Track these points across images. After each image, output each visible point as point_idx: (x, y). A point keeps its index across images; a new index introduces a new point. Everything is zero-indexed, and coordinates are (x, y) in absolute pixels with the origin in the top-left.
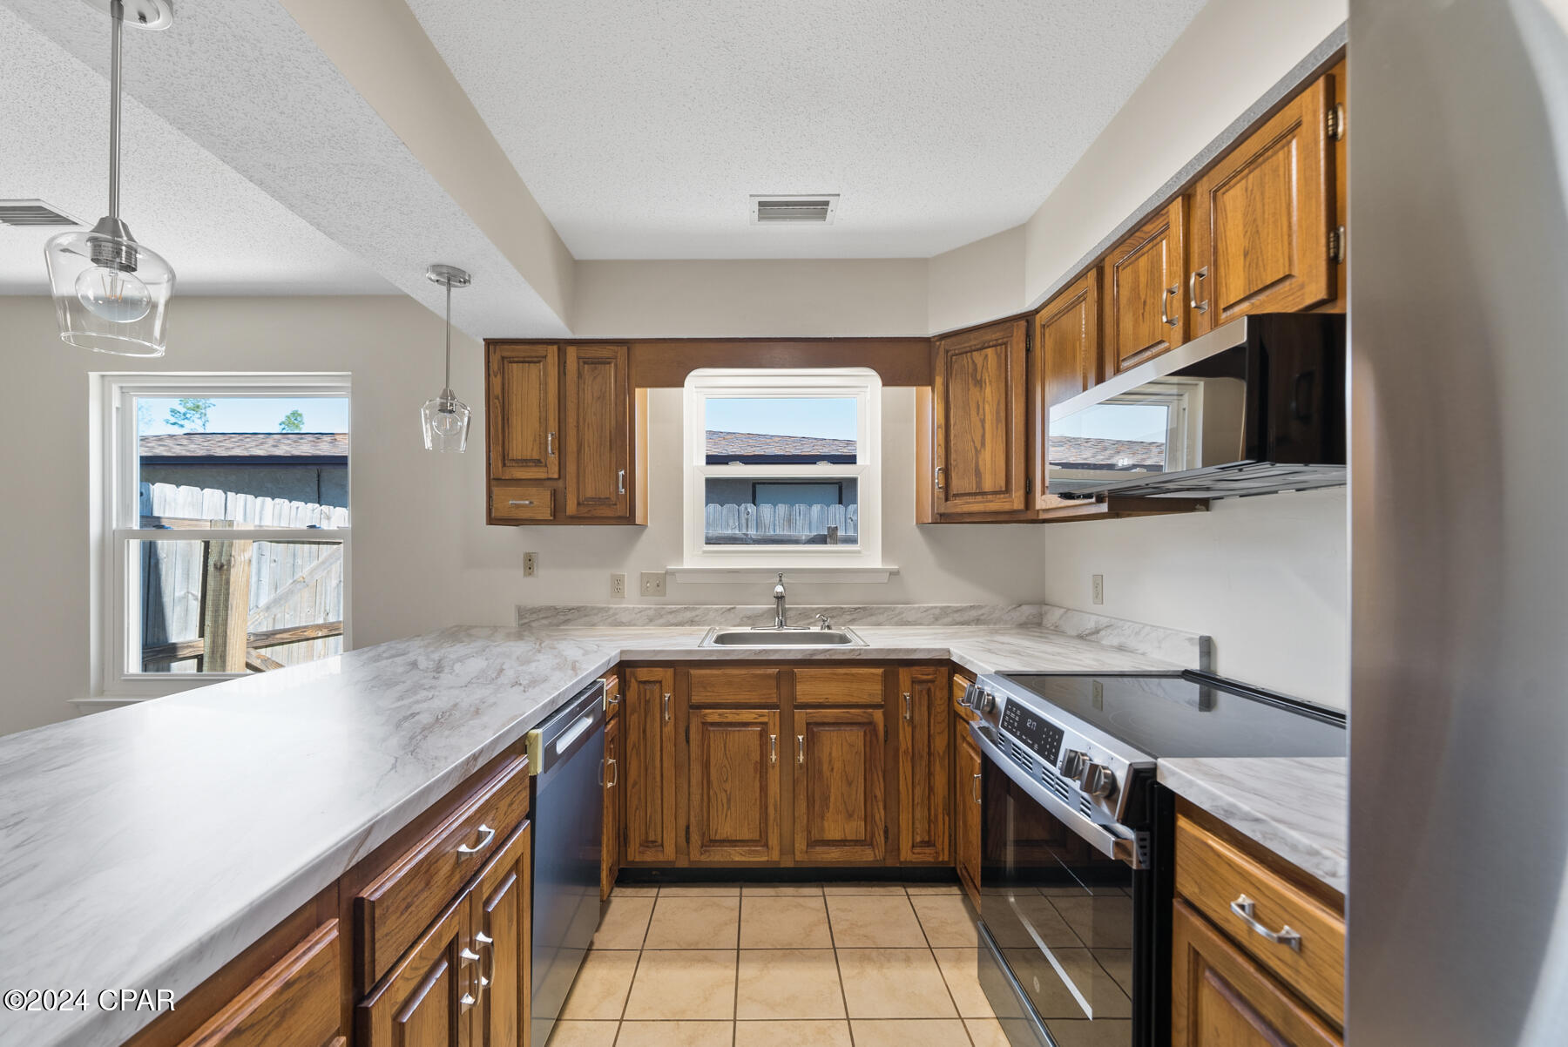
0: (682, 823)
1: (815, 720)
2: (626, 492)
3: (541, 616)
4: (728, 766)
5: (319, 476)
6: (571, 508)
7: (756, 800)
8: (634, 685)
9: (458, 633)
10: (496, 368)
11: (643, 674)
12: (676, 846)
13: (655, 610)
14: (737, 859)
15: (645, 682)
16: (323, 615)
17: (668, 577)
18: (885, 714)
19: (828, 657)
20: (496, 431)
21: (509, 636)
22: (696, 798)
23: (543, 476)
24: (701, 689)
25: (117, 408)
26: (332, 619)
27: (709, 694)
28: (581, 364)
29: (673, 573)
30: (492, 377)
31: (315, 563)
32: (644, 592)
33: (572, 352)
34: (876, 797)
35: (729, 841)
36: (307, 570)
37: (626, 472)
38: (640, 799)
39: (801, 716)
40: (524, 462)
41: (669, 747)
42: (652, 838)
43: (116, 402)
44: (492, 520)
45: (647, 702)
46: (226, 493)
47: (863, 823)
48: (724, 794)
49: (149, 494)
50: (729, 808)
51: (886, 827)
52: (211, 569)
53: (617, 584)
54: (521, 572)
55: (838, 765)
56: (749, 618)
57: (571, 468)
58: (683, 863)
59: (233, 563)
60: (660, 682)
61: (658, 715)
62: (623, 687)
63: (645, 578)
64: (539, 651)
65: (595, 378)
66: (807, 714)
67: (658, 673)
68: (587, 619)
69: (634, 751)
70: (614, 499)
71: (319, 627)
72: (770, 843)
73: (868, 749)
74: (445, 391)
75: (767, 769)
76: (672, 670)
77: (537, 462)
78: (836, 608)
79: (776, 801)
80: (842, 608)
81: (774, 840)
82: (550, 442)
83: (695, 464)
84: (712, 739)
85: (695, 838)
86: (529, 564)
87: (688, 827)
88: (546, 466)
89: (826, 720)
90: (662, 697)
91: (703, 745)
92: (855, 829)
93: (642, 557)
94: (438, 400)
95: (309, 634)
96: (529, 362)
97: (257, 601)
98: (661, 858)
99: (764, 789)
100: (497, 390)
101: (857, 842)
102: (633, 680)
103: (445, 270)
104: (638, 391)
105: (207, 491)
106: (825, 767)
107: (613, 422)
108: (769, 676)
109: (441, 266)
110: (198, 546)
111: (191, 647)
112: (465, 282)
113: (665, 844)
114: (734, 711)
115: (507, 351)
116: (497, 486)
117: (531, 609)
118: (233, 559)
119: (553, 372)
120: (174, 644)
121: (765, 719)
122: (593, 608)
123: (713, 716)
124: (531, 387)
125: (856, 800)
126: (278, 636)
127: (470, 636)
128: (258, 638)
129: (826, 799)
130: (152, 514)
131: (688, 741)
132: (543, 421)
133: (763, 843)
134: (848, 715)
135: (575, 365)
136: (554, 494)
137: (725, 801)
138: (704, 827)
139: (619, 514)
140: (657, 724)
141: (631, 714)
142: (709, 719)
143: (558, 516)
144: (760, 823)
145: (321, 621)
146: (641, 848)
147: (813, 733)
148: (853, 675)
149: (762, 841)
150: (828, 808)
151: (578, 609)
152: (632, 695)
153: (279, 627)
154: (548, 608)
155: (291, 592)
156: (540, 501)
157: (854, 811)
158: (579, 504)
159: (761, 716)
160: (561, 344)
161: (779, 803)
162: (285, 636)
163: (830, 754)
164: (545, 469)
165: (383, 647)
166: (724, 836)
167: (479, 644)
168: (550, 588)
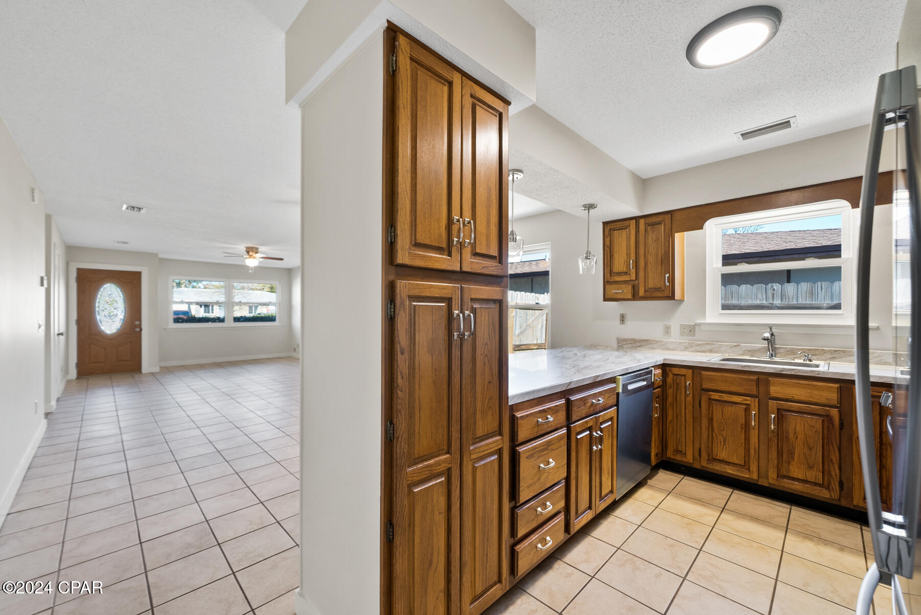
0: (697, 446)
1: (783, 407)
2: (669, 284)
3: (628, 343)
4: (724, 422)
5: (532, 280)
6: (641, 293)
7: (742, 444)
8: (671, 376)
9: (592, 346)
10: (607, 234)
11: (676, 371)
12: (693, 456)
13: (689, 343)
14: (729, 472)
15: (677, 375)
16: (536, 340)
17: (697, 327)
18: (840, 412)
19: (793, 373)
20: (608, 261)
21: (613, 350)
22: (705, 435)
23: (629, 279)
24: (709, 382)
26: (539, 342)
27: (713, 385)
28: (647, 226)
29: (699, 325)
30: (606, 238)
31: (534, 318)
32: (682, 334)
33: (642, 222)
34: (832, 460)
35: (724, 461)
36: (531, 321)
37: (669, 275)
38: (673, 429)
39: (772, 404)
40: (619, 274)
41: (690, 408)
42: (679, 448)
44: (605, 299)
45: (678, 384)
47: (821, 474)
48: (721, 437)
50: (724, 444)
51: (840, 481)
53: (667, 330)
54: (619, 322)
55: (801, 436)
56: (750, 351)
57: (642, 274)
58: (697, 466)
60: (685, 376)
61: (684, 392)
62: (664, 375)
63: (683, 327)
64: (625, 355)
65: (653, 232)
66: (777, 403)
67: (683, 371)
68: (651, 345)
69: (671, 406)
70: (663, 288)
71: (535, 345)
72: (751, 469)
73: (826, 431)
74: (587, 251)
75: (749, 429)
76: (691, 370)
77: (626, 273)
78: (818, 350)
79: (755, 447)
80: (824, 350)
81: (754, 467)
82: (631, 264)
83: (714, 266)
84: (714, 409)
85: (704, 455)
86: (623, 319)
87: (700, 450)
88: (629, 274)
89: (791, 409)
90: (685, 383)
91: (709, 410)
92: (815, 475)
93: (681, 316)
94: (585, 255)
95: (531, 347)
96: (622, 229)
97: (516, 332)
98: (684, 460)
99: (747, 440)
100: (608, 243)
101: (815, 484)
102: (670, 373)
103: (587, 206)
104: (676, 235)
106: (791, 436)
107: (663, 251)
108: (752, 380)
109: (586, 205)
112: (595, 208)
113: (687, 454)
114: (728, 395)
115: (612, 226)
116: (608, 284)
117: (623, 339)
119: (633, 232)
121: (748, 402)
122: (654, 341)
123: (715, 396)
124: (623, 241)
125: (815, 459)
126: (522, 347)
127: (596, 348)
128: (515, 347)
129: (791, 454)
131: (700, 407)
132: (628, 255)
133: (747, 468)
134: (809, 408)
135: (644, 227)
136: (634, 287)
137: (722, 440)
138: (710, 451)
139: (666, 295)
140: (683, 396)
141: (670, 389)
142: (713, 397)
143: (635, 297)
144: (745, 457)
145: (535, 343)
146: (674, 453)
147: (782, 416)
148: (813, 385)
149: (746, 466)
150: (793, 459)
151: (646, 341)
152: (670, 379)
153: (522, 343)
154: (632, 339)
155: (525, 329)
156: (627, 290)
157: (813, 465)
158: (645, 291)
159: (745, 400)
160: (637, 219)
161: (757, 448)
162: (524, 347)
163: (795, 429)
164: (629, 276)
165: (564, 349)
166: (721, 458)
167: (600, 351)
168: (632, 330)
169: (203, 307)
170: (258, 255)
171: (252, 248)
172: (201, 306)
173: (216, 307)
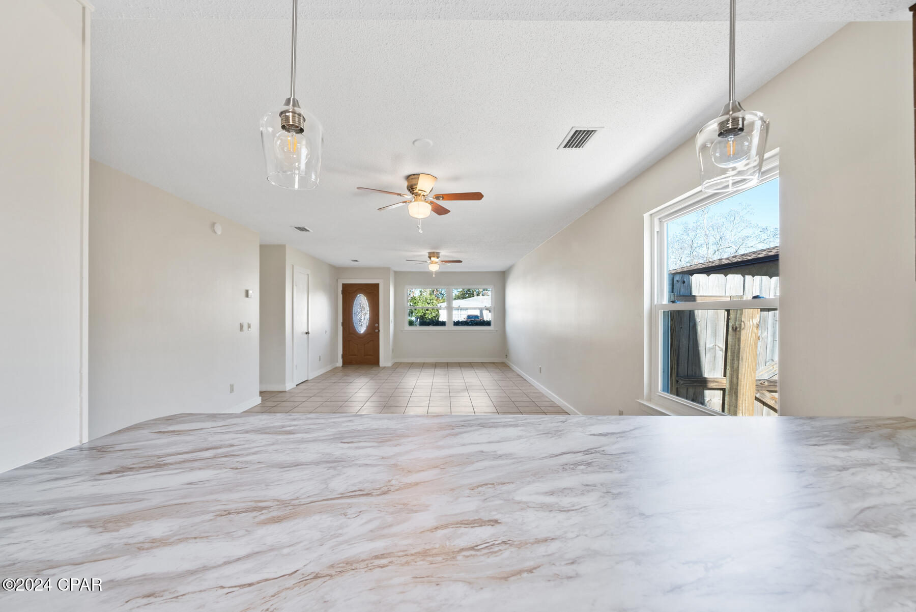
25: (658, 232)
43: (657, 229)
46: (744, 277)
49: (689, 281)
52: (730, 329)
59: (743, 326)
97: (772, 356)
105: (730, 276)
110: (723, 314)
111: (716, 382)
118: (743, 323)
120: (705, 378)
128: (772, 384)
130: (691, 294)
170: (440, 259)
171: (433, 253)
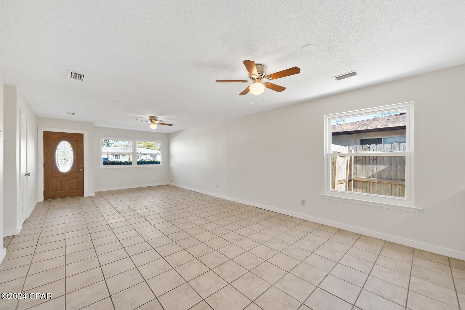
169: (115, 156)
170: (157, 122)
171: (154, 117)
172: (114, 156)
173: (121, 156)
